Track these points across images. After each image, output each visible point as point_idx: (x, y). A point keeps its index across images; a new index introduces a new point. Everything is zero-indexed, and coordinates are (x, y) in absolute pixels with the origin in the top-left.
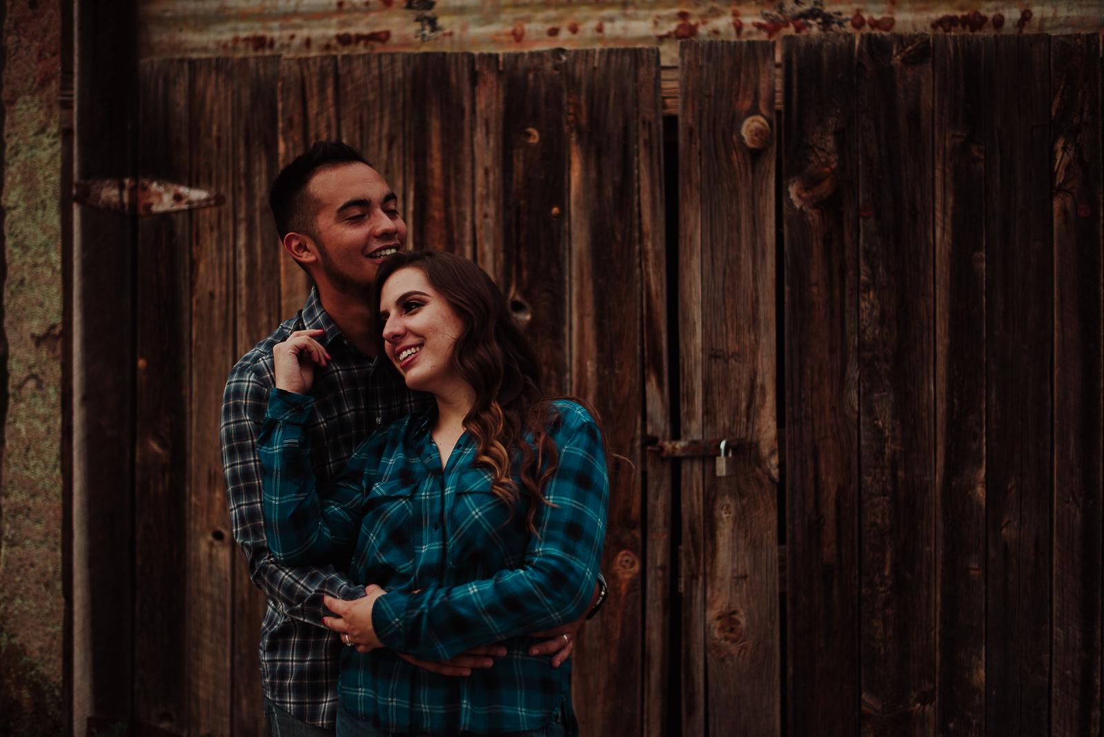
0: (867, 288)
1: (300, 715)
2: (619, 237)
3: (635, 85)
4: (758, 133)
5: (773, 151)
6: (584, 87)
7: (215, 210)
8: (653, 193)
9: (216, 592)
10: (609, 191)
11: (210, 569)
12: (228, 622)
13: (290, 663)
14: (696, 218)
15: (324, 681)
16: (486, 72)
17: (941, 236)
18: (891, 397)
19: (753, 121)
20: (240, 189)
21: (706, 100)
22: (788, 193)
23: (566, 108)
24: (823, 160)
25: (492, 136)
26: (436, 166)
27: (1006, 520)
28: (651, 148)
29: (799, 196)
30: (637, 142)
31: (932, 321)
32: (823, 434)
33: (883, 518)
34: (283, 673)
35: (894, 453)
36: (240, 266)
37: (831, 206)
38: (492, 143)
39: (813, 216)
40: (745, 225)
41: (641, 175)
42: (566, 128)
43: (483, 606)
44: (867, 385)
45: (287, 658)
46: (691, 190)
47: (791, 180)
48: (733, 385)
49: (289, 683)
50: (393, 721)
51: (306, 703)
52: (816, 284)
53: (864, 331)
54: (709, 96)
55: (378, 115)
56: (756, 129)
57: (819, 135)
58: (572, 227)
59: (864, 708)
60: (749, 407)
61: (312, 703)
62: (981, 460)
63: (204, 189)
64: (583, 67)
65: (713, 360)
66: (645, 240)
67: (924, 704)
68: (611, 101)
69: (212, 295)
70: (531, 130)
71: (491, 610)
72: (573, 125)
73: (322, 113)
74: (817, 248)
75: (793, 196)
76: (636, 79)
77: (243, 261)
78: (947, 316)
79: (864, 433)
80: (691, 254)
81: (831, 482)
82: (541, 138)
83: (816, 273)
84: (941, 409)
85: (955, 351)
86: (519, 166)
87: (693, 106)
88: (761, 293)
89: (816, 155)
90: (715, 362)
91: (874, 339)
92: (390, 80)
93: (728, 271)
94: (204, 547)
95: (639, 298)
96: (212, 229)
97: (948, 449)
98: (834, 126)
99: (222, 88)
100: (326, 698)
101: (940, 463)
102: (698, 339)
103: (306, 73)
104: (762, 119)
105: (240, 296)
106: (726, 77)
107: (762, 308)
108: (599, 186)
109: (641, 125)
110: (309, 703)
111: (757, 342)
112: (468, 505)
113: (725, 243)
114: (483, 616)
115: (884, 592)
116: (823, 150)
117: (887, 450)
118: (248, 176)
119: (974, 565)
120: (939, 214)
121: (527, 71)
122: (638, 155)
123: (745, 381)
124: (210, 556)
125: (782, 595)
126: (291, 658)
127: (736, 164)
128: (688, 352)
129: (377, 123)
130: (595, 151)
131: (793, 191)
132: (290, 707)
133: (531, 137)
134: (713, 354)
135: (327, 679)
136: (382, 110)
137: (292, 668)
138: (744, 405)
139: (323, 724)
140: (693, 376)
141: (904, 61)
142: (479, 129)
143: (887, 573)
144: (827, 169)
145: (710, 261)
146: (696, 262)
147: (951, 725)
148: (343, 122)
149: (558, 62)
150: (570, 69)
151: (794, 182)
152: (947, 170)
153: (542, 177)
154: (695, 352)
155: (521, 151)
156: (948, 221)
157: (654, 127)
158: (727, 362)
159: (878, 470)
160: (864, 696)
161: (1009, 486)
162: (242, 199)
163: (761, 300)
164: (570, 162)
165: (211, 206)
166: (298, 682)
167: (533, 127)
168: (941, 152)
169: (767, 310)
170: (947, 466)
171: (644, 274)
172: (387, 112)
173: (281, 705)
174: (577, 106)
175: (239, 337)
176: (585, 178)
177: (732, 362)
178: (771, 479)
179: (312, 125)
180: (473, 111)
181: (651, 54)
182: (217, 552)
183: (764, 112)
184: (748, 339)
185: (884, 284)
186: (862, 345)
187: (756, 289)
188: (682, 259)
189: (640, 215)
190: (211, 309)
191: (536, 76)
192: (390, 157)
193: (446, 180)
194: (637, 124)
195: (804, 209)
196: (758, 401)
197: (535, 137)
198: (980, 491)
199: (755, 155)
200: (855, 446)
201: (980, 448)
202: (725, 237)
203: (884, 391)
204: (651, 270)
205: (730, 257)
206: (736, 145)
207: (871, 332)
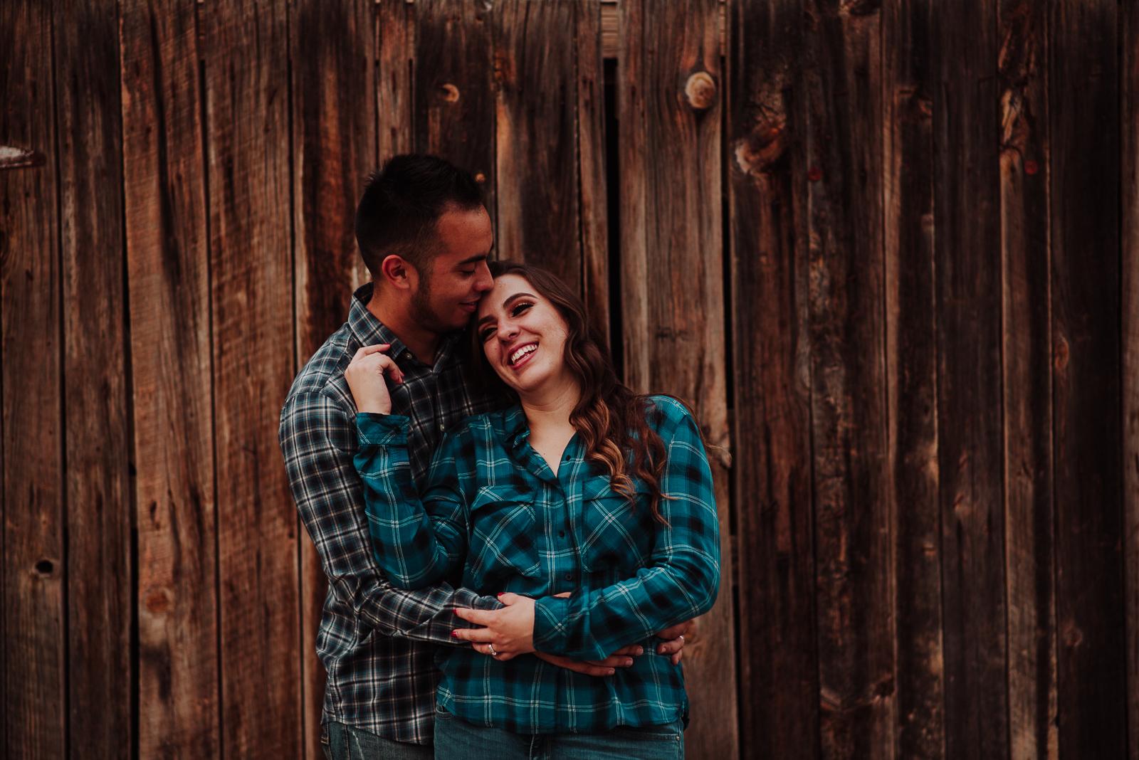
0: (817, 256)
1: (388, 735)
2: (555, 207)
3: (575, 40)
4: (704, 91)
5: (718, 110)
6: (513, 40)
7: (31, 172)
8: (595, 160)
9: (43, 635)
10: (543, 156)
11: (35, 608)
12: (61, 670)
13: (371, 683)
14: (640, 186)
15: (412, 697)
16: (392, 18)
17: (890, 199)
18: (843, 372)
19: (698, 78)
20: (67, 146)
21: (650, 56)
22: (735, 157)
23: (492, 63)
24: (771, 120)
25: (400, 92)
26: (331, 125)
27: (958, 496)
28: (593, 110)
29: (746, 159)
30: (577, 103)
31: (882, 289)
32: (775, 414)
33: (837, 502)
34: (364, 695)
35: (847, 431)
36: (69, 241)
37: (779, 170)
38: (400, 100)
39: (761, 180)
40: (691, 192)
41: (581, 139)
42: (492, 86)
43: (636, 604)
44: (819, 360)
45: (366, 679)
46: (634, 156)
47: (738, 143)
48: (680, 366)
49: (373, 704)
50: (534, 723)
51: (393, 722)
52: (765, 254)
53: (814, 303)
54: (652, 52)
55: (253, 64)
56: (702, 87)
57: (766, 93)
58: (499, 196)
59: (823, 704)
60: (697, 388)
61: (400, 721)
62: (933, 435)
63: (17, 147)
64: (513, 18)
65: (660, 340)
66: (587, 210)
67: (883, 696)
68: (546, 58)
69: (30, 276)
70: (449, 86)
71: (644, 608)
72: (501, 83)
73: (180, 59)
74: (765, 215)
75: (740, 160)
76: (576, 33)
77: (72, 233)
78: (897, 283)
79: (816, 411)
80: (635, 225)
81: (783, 465)
82: (462, 96)
83: (765, 242)
84: (893, 382)
85: (905, 320)
86: (435, 127)
87: (635, 63)
88: (707, 265)
89: (764, 115)
90: (663, 341)
91: (825, 311)
92: (269, 22)
93: (674, 243)
94: (24, 582)
95: (579, 274)
96: (27, 195)
97: (900, 425)
98: (781, 83)
99: (37, 23)
100: (415, 714)
101: (893, 439)
102: (644, 318)
103: (156, 10)
104: (707, 77)
105: (69, 277)
106: (670, 31)
107: (709, 282)
108: (532, 152)
109: (581, 85)
110: (397, 721)
111: (704, 318)
112: (600, 510)
113: (670, 212)
114: (636, 615)
115: (840, 579)
116: (769, 109)
117: (840, 429)
118: (78, 131)
119: (929, 545)
120: (887, 175)
121: (444, 20)
122: (578, 118)
123: (693, 361)
124: (34, 592)
125: (735, 589)
126: (371, 678)
127: (680, 126)
128: (634, 331)
129: (253, 72)
130: (527, 111)
131: (740, 153)
132: (375, 728)
133: (450, 95)
134: (660, 333)
135: (414, 695)
136: (259, 58)
137: (374, 688)
138: (692, 387)
139: (418, 740)
140: (640, 358)
141: (852, 11)
142: (383, 83)
143: (842, 558)
144: (775, 130)
145: (655, 231)
146: (640, 234)
147: (911, 717)
148: (208, 71)
149: (482, 11)
150: (496, 19)
151: (741, 144)
152: (896, 128)
153: (464, 140)
154: (641, 332)
155: (438, 110)
156: (897, 182)
157: (595, 86)
158: (674, 340)
159: (831, 450)
160: (824, 692)
161: (961, 460)
162: (70, 160)
163: (708, 272)
164: (496, 124)
165: (25, 167)
166: (383, 700)
167: (452, 83)
168: (889, 109)
169: (714, 283)
170: (900, 443)
171: (585, 248)
172: (265, 61)
173: (363, 728)
174: (505, 62)
175: (67, 325)
176: (515, 141)
177: (679, 340)
178: (723, 465)
179: (167, 73)
180: (377, 63)
181: (593, 7)
182: (44, 587)
183: (710, 69)
184: (695, 316)
185: (834, 251)
186: (813, 317)
187: (703, 262)
188: (625, 230)
189: (580, 184)
190: (28, 291)
191: (455, 27)
192: (270, 113)
193: (345, 142)
194: (577, 84)
195: (752, 173)
196: (707, 381)
197: (454, 95)
198: (933, 468)
199: (700, 116)
200: (807, 425)
201: (932, 422)
202: (670, 207)
203: (835, 365)
204: (592, 243)
205: (675, 227)
206: (681, 105)
207: (822, 302)
